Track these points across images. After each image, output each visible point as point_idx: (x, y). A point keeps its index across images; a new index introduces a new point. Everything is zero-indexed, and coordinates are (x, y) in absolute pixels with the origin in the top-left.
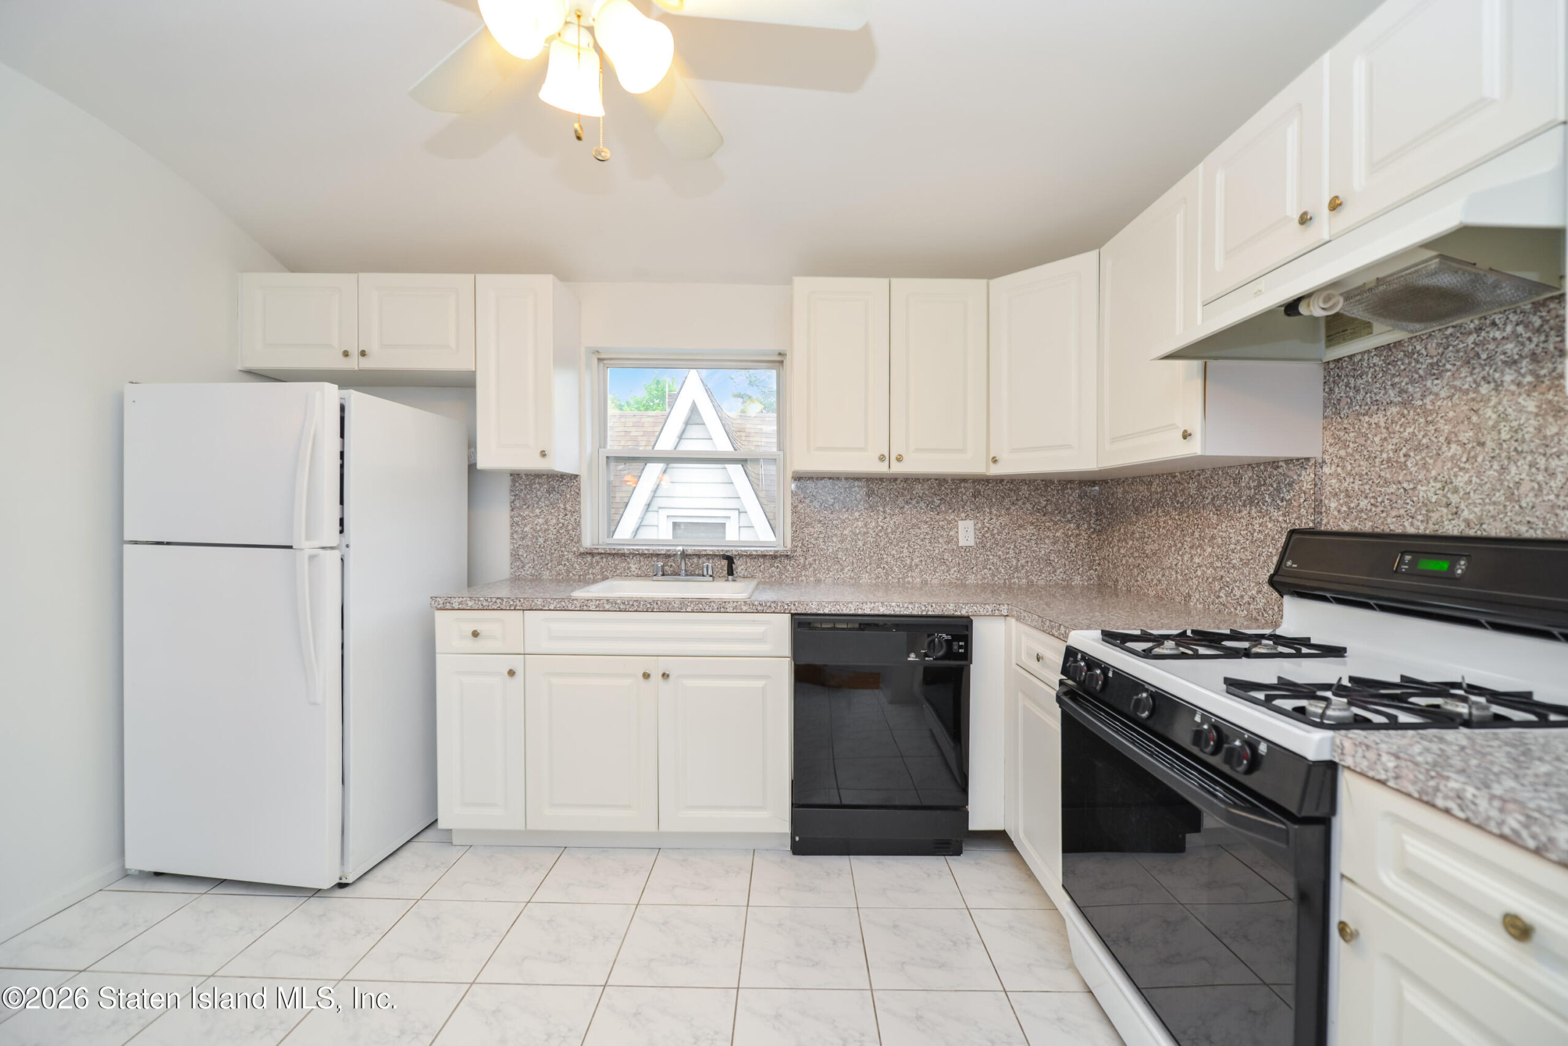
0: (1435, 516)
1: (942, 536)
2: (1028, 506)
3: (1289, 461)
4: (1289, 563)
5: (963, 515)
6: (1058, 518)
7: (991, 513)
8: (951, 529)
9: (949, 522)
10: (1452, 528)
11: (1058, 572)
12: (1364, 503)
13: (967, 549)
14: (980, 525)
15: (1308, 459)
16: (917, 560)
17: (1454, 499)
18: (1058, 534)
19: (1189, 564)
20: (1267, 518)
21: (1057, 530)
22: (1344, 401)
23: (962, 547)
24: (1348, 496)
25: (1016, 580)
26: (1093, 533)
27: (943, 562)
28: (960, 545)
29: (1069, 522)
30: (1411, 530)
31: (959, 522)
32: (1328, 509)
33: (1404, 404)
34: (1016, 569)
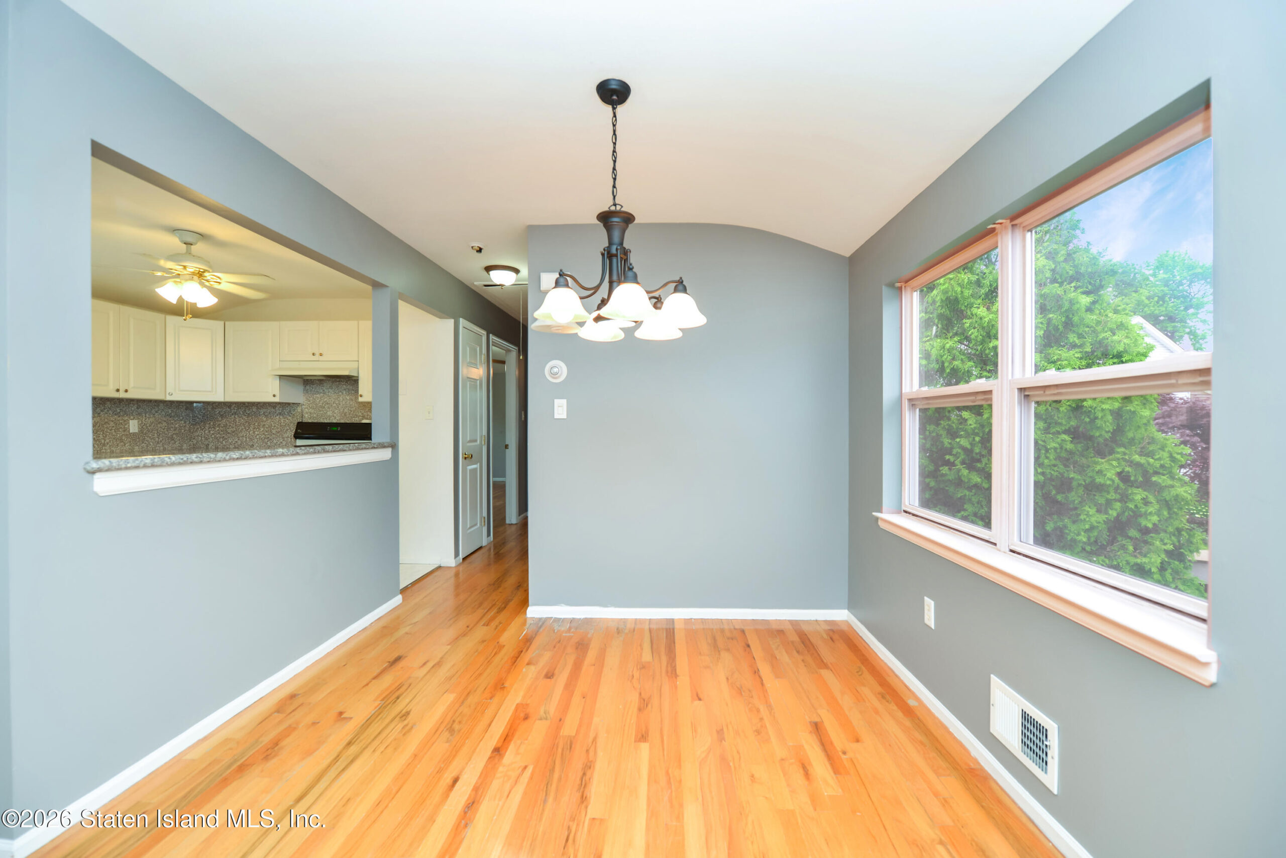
0: (331, 419)
1: (121, 428)
2: (163, 413)
3: (293, 403)
4: (299, 431)
5: (132, 417)
6: (177, 419)
7: (146, 416)
8: (126, 425)
9: (125, 421)
10: (335, 421)
11: (177, 443)
12: (315, 415)
13: (134, 434)
14: (140, 422)
15: (299, 404)
16: (108, 441)
17: (335, 415)
18: (177, 426)
19: (253, 434)
20: (286, 419)
21: (176, 424)
22: (309, 390)
23: (132, 433)
24: (310, 413)
25: (158, 448)
26: (191, 425)
27: (121, 440)
28: (131, 432)
29: (181, 420)
30: (326, 422)
31: (130, 421)
32: (305, 416)
33: (324, 393)
34: (158, 443)
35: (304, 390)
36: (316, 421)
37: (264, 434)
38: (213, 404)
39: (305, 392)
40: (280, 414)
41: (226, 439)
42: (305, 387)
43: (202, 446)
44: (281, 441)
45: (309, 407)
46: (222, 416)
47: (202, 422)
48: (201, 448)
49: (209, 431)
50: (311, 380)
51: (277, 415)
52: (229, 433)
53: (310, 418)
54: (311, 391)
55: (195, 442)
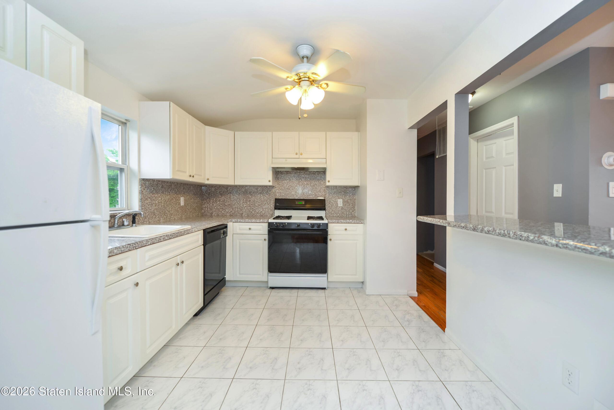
35: (276, 178)
36: (284, 198)
37: (250, 206)
38: (215, 187)
39: (276, 179)
40: (261, 193)
41: (224, 209)
42: (277, 176)
43: (208, 214)
44: (262, 211)
45: (279, 188)
46: (221, 194)
47: (208, 198)
48: (207, 215)
49: (213, 205)
50: (281, 171)
51: (259, 194)
52: (226, 206)
53: (280, 196)
54: (281, 179)
55: (203, 211)
